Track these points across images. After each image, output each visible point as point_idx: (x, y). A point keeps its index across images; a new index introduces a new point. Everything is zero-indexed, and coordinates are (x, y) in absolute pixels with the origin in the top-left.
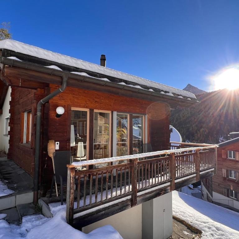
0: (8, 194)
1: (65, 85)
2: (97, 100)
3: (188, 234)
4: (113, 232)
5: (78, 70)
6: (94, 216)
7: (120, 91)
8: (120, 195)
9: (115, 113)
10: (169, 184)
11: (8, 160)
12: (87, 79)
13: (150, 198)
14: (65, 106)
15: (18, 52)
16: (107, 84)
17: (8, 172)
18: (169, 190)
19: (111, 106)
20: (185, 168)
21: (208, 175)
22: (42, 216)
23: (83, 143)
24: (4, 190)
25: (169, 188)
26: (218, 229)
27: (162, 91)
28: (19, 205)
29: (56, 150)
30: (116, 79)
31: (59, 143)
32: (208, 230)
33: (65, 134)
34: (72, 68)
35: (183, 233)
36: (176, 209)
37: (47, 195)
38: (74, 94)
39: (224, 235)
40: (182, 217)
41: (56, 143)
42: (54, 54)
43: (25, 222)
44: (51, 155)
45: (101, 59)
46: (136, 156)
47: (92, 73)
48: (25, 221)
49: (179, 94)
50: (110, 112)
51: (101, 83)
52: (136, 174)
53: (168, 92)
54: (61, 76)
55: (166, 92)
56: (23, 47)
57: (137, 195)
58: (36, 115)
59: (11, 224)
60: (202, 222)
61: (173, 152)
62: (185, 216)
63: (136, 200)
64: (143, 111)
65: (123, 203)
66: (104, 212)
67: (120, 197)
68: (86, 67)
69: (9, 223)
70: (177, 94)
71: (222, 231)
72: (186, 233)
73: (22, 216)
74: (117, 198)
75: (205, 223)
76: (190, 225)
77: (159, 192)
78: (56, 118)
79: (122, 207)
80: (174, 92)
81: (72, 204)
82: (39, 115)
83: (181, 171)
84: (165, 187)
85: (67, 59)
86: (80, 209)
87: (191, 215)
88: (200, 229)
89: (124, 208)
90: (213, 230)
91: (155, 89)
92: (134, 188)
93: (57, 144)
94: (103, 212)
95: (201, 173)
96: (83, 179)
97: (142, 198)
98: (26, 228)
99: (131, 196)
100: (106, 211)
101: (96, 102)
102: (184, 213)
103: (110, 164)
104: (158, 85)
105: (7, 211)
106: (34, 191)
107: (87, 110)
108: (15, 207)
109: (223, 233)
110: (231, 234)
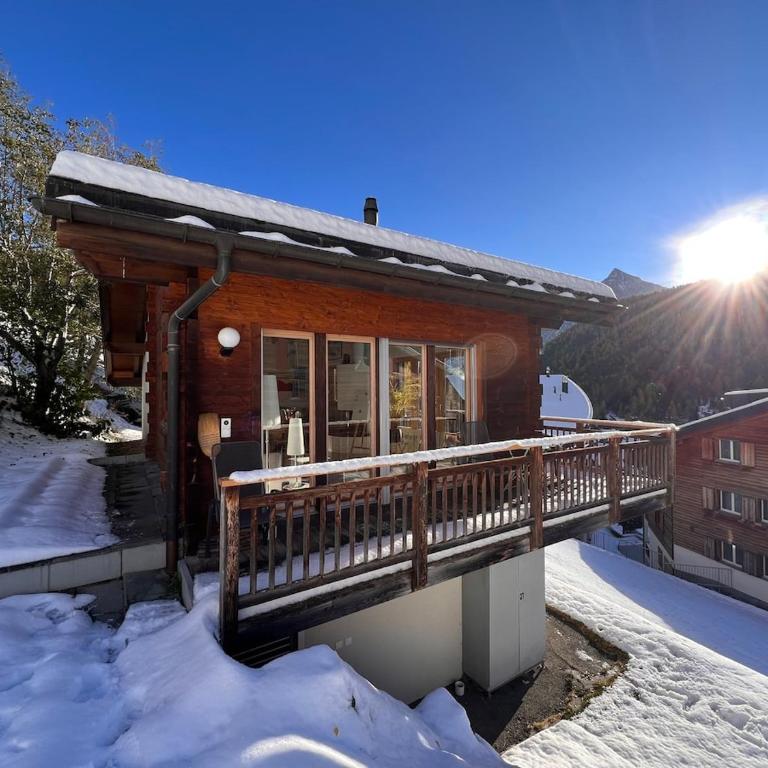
0: (103, 546)
1: (223, 269)
2: (332, 309)
3: (590, 658)
4: (327, 669)
5: (261, 226)
6: (302, 613)
7: (388, 282)
8: (376, 560)
9: (385, 344)
10: (526, 530)
11: (148, 460)
12: (287, 251)
13: (468, 567)
14: (243, 326)
15: (92, 182)
16: (347, 263)
17: (135, 490)
18: (525, 548)
19: (371, 323)
20: (582, 487)
21: (647, 506)
22: (177, 604)
23: (300, 420)
24: (98, 535)
25: (526, 541)
26: (676, 652)
27: (512, 278)
28: (130, 575)
29: (223, 440)
30: (374, 250)
31: (229, 420)
32: (648, 652)
33: (247, 399)
34: (246, 222)
35: (577, 656)
36: (562, 591)
37: (200, 552)
38: (268, 295)
39: (693, 671)
40: (575, 611)
41: (223, 420)
42: (193, 185)
43: (131, 619)
44: (208, 452)
45: (365, 210)
46: (424, 455)
47: (301, 233)
48: (132, 616)
49: (564, 286)
50: (371, 341)
51: (329, 259)
52: (425, 505)
53: (530, 282)
54: (213, 243)
55: (522, 281)
56: (104, 170)
57: (428, 561)
58: (166, 349)
59: (97, 622)
60: (630, 630)
61: (536, 445)
62: (585, 609)
63: (426, 574)
64: (461, 335)
65: (386, 579)
66: (331, 602)
67: (376, 564)
68: (284, 219)
69: (94, 620)
70: (557, 285)
71: (687, 658)
72: (583, 655)
73: (129, 604)
74: (367, 567)
75: (639, 632)
76: (597, 636)
77: (495, 552)
78: (220, 356)
79: (385, 592)
80: (549, 282)
81: (233, 583)
82: (172, 349)
83: (569, 495)
84: (513, 538)
85: (229, 199)
86: (258, 595)
87: (603, 609)
88: (624, 649)
89: (392, 592)
90: (660, 655)
91: (489, 275)
92: (419, 540)
93: (227, 423)
94: (329, 603)
95: (623, 502)
96: (283, 515)
97: (443, 567)
98: (126, 637)
99: (410, 562)
100: (338, 600)
101: (329, 313)
102: (583, 602)
103: (374, 472)
104: (497, 262)
105: (96, 587)
106: (166, 539)
107: (310, 337)
108: (121, 578)
109: (690, 664)
110: (714, 668)
